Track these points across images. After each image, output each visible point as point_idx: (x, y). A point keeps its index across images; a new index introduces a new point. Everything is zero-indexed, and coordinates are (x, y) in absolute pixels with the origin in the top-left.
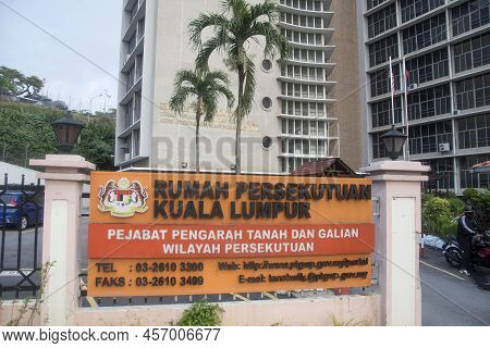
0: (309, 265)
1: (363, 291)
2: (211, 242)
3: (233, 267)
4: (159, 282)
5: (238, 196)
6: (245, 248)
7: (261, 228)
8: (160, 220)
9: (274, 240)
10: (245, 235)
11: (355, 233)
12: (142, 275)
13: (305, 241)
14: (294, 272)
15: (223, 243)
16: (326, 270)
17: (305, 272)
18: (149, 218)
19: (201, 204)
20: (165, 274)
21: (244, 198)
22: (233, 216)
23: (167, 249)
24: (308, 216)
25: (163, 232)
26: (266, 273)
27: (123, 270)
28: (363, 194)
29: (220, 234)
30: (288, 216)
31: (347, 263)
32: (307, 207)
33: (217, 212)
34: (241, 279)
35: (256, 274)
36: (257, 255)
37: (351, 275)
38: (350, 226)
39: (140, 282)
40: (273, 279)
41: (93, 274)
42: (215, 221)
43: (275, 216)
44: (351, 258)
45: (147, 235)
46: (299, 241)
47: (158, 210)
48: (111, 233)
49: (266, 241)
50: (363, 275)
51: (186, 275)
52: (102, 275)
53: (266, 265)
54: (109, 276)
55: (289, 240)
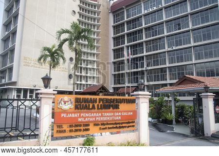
0: (119, 123)
1: (133, 131)
2: (92, 117)
3: (98, 125)
4: (76, 131)
5: (99, 103)
6: (102, 118)
7: (106, 112)
8: (77, 110)
9: (110, 116)
10: (102, 115)
11: (132, 113)
12: (71, 129)
13: (118, 116)
14: (115, 126)
15: (95, 117)
16: (124, 125)
17: (118, 126)
18: (73, 110)
19: (89, 105)
20: (78, 128)
21: (101, 103)
22: (98, 109)
23: (80, 120)
24: (119, 108)
25: (78, 114)
26: (107, 126)
27: (65, 127)
28: (133, 101)
29: (95, 114)
30: (113, 108)
31: (129, 123)
32: (119, 105)
33: (93, 107)
34: (100, 129)
35: (104, 127)
36: (105, 121)
37: (130, 126)
38: (130, 111)
39: (71, 131)
40: (109, 128)
41: (56, 129)
42: (93, 111)
43: (110, 109)
44: (130, 121)
45: (73, 115)
46: (117, 116)
47: (76, 107)
48: (62, 115)
49: (108, 116)
50: (133, 126)
51: (85, 128)
52: (59, 129)
53: (107, 124)
54: (61, 129)
55: (114, 116)
